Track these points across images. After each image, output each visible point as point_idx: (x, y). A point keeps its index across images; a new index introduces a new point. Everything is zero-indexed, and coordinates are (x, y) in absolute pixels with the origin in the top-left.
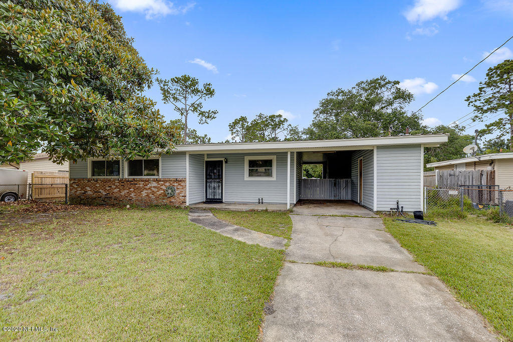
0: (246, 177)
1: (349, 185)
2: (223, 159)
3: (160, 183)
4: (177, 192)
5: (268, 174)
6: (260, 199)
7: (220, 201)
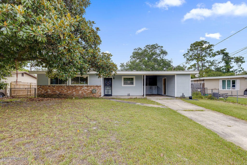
0: (123, 85)
1: (156, 88)
2: (112, 77)
3: (88, 87)
4: (97, 91)
5: (132, 83)
6: (129, 94)
7: (111, 95)
